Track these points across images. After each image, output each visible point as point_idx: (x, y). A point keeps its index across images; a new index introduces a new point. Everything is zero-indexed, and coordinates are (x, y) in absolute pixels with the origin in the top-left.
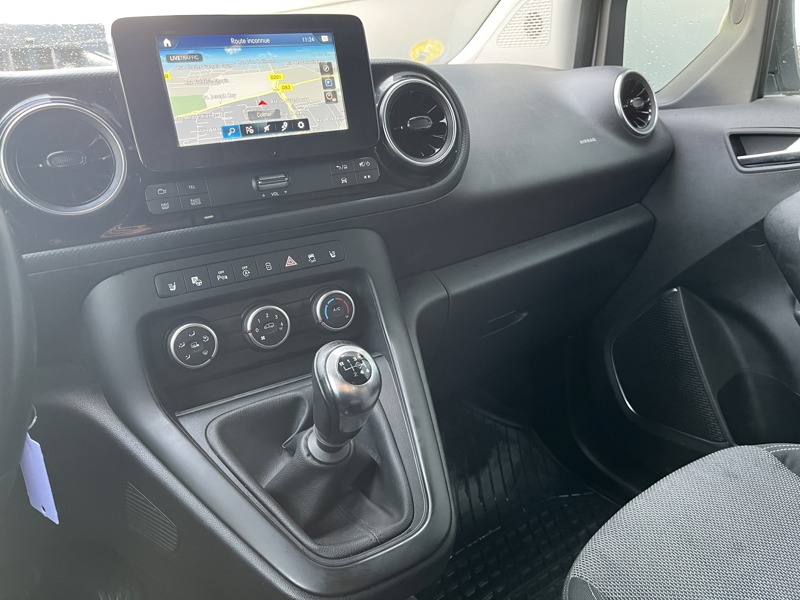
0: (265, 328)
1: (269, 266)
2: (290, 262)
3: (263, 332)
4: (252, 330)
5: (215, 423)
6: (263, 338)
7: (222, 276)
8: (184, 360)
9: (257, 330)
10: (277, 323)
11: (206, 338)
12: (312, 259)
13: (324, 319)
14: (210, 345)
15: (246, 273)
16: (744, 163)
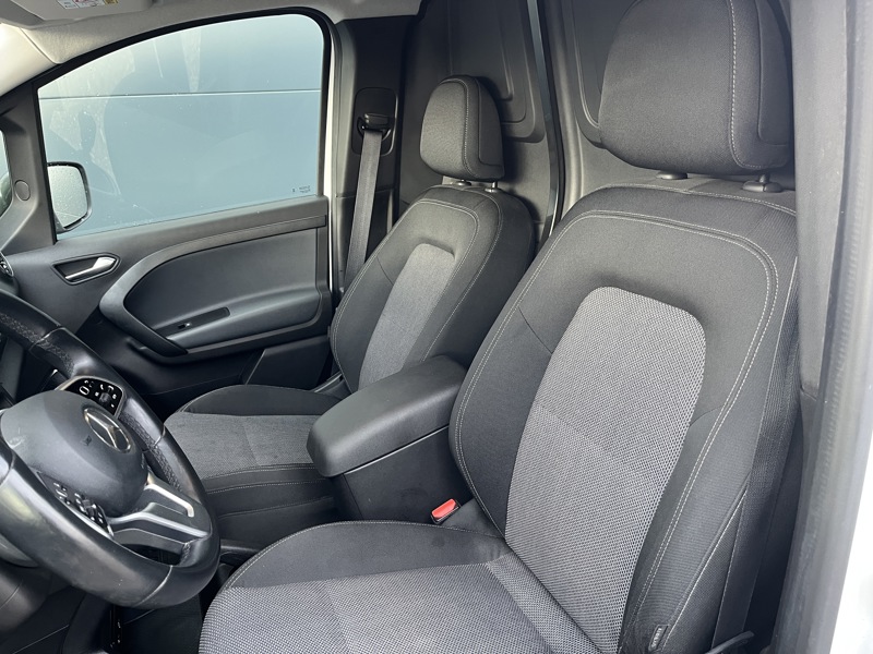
16: (72, 280)
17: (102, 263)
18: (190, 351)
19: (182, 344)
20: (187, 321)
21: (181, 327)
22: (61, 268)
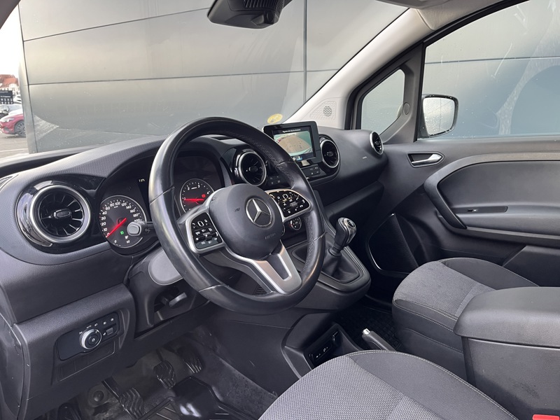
17: (434, 158)
18: (469, 228)
19: (465, 222)
20: (475, 208)
21: (470, 211)
22: (412, 156)
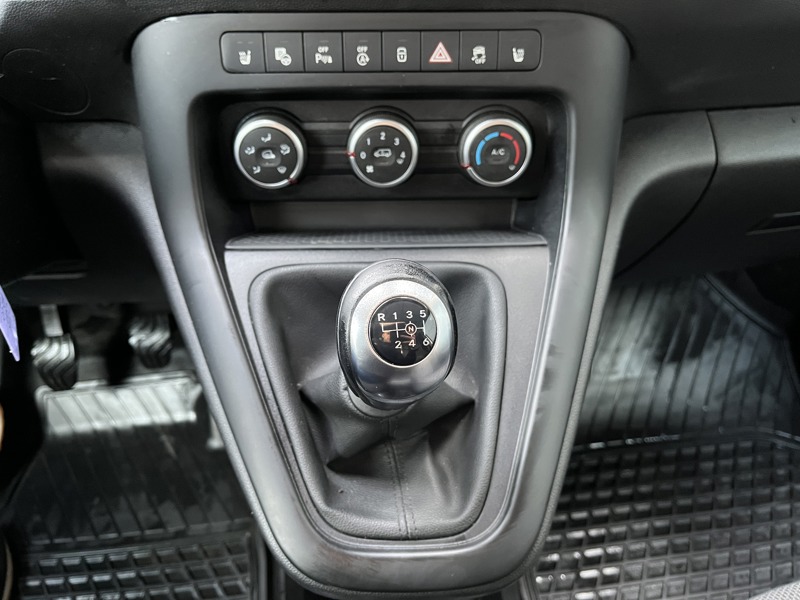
0: (376, 154)
1: (402, 55)
2: (441, 55)
3: (371, 159)
4: (357, 154)
5: (267, 277)
6: (370, 169)
7: (323, 56)
8: (250, 172)
9: (363, 155)
10: (397, 152)
11: (285, 150)
12: (480, 56)
13: (472, 163)
14: (289, 161)
15: (363, 59)
